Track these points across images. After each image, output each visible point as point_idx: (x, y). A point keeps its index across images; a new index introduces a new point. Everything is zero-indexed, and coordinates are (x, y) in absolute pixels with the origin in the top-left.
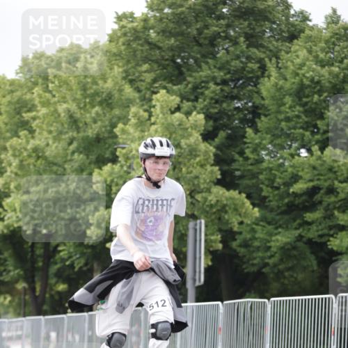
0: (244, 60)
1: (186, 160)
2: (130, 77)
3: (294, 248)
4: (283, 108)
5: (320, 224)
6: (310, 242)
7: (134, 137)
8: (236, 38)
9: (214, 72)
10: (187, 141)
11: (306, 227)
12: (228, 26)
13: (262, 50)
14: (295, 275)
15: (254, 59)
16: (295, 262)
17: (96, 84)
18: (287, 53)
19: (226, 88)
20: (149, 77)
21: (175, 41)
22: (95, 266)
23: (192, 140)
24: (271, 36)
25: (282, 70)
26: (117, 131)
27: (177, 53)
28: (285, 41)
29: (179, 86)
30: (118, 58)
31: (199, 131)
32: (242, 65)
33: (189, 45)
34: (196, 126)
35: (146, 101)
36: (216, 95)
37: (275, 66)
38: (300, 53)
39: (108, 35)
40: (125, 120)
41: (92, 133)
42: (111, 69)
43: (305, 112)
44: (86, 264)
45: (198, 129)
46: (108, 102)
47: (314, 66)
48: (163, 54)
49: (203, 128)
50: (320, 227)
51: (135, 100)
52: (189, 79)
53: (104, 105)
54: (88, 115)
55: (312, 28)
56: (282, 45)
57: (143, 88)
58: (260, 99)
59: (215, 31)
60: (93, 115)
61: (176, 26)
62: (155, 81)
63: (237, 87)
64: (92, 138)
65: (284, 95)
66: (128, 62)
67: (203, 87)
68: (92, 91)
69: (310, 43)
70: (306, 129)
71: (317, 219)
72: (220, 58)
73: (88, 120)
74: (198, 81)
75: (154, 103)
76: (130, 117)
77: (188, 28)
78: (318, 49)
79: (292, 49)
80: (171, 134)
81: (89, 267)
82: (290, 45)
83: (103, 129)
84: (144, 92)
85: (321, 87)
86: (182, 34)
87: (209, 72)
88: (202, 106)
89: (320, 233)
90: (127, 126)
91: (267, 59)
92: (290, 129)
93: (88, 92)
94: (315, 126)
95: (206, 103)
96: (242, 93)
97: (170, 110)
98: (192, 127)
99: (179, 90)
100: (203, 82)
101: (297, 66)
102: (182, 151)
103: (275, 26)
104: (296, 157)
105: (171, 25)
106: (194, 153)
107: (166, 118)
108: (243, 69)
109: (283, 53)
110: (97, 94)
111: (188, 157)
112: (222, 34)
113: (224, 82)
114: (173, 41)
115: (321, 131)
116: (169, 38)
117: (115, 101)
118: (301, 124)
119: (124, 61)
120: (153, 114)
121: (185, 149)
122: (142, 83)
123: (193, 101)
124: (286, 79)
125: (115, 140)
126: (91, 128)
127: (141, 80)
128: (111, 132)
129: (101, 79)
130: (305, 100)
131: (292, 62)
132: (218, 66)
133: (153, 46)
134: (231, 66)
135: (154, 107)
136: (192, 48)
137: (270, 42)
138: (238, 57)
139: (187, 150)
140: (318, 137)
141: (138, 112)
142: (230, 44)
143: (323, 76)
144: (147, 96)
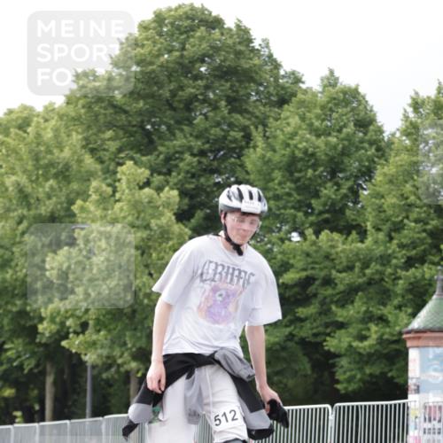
0: (225, 127)
1: (157, 244)
2: (91, 146)
3: (284, 348)
4: (271, 184)
5: (315, 320)
6: (303, 343)
7: (95, 215)
8: (216, 101)
9: (189, 142)
10: (158, 222)
11: (298, 325)
12: (207, 87)
13: (248, 116)
14: (285, 381)
15: (237, 126)
16: (284, 366)
17: (51, 152)
18: (277, 120)
19: (204, 160)
20: (113, 146)
21: (145, 105)
22: (48, 368)
23: (164, 220)
24: (257, 100)
25: (270, 140)
26: (75, 208)
27: (146, 119)
28: (274, 106)
29: (149, 157)
30: (76, 123)
31: (172, 210)
32: (223, 133)
33: (160, 110)
34: (169, 204)
35: (110, 174)
36: (193, 167)
37: (262, 135)
38: (290, 120)
39: (66, 96)
40: (85, 196)
41: (45, 210)
42: (68, 136)
43: (298, 189)
44: (37, 365)
45: (171, 208)
46: (64, 174)
47: (308, 136)
48: (130, 118)
49: (177, 207)
50: (315, 324)
51: (96, 173)
52: (161, 149)
53: (60, 178)
54: (41, 190)
55: (305, 92)
56: (270, 111)
57: (106, 158)
58: (244, 173)
59: (191, 93)
60: (47, 190)
61: (147, 88)
62: (120, 150)
63: (218, 159)
64: (45, 216)
65: (273, 170)
66: (89, 127)
67: (177, 159)
68: (46, 161)
69: (303, 109)
70: (298, 209)
71: (312, 314)
72: (198, 125)
73: (41, 196)
74: (172, 151)
75: (119, 176)
76: (90, 193)
77: (160, 88)
78: (313, 116)
79: (282, 116)
80: (139, 213)
81: (40, 368)
82: (280, 111)
83: (59, 206)
84: (107, 163)
85: (316, 159)
86: (152, 96)
87: (184, 141)
88: (176, 180)
89: (315, 331)
90: (87, 203)
91: (252, 127)
92: (279, 209)
93: (42, 163)
94: (309, 206)
95: (180, 177)
96: (223, 166)
97: (138, 184)
98: (164, 206)
99: (149, 161)
100: (177, 152)
101: (288, 136)
102: (152, 233)
103: (262, 89)
104: (287, 242)
105: (140, 85)
106: (166, 236)
107: (133, 195)
108: (225, 138)
109: (271, 120)
110: (51, 164)
111: (160, 240)
112: (200, 97)
113: (202, 153)
114: (141, 104)
115: (316, 212)
116: (137, 100)
117: (73, 173)
118: (293, 204)
119: (84, 127)
120: (118, 189)
121: (155, 231)
122: (105, 153)
123: (165, 174)
124: (274, 151)
125: (73, 220)
126: (45, 205)
127: (104, 150)
128: (68, 209)
129: (57, 147)
130: (297, 175)
131: (282, 130)
132: (194, 134)
133: (119, 109)
134: (210, 134)
135: (119, 180)
136: (165, 112)
137: (256, 107)
138: (218, 124)
139: (158, 232)
140: (312, 218)
141: (101, 187)
142: (210, 109)
143: (318, 147)
144: (111, 168)
